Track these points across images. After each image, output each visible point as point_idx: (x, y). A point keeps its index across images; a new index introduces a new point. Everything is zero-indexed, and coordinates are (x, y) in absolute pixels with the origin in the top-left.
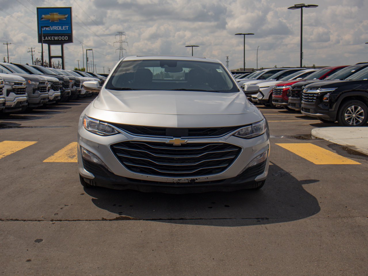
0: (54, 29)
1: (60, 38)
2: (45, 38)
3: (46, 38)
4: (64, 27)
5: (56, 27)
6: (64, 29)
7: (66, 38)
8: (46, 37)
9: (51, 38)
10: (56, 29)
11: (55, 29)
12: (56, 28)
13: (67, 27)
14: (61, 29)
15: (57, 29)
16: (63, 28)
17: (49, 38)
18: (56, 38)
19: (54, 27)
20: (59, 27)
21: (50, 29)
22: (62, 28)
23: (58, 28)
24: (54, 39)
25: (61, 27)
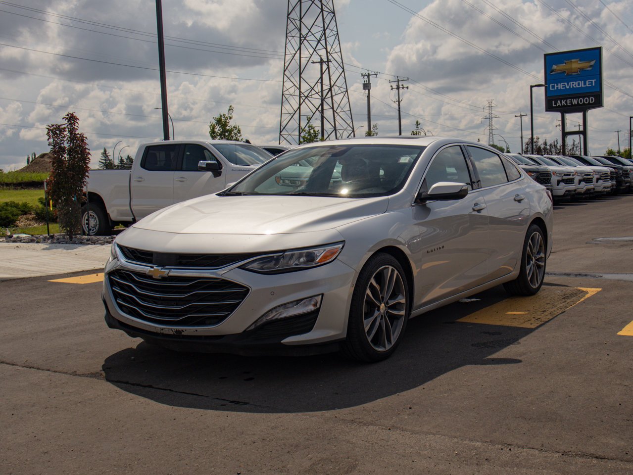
0: (571, 87)
1: (582, 101)
2: (556, 104)
3: (559, 103)
4: (589, 82)
5: (575, 82)
6: (589, 84)
7: (592, 100)
8: (559, 101)
9: (566, 102)
10: (575, 87)
11: (573, 86)
12: (575, 85)
13: (593, 81)
14: (583, 86)
15: (577, 86)
16: (587, 83)
17: (563, 102)
18: (575, 102)
19: (572, 83)
20: (580, 82)
21: (565, 87)
22: (585, 84)
23: (579, 84)
24: (572, 103)
25: (583, 82)
